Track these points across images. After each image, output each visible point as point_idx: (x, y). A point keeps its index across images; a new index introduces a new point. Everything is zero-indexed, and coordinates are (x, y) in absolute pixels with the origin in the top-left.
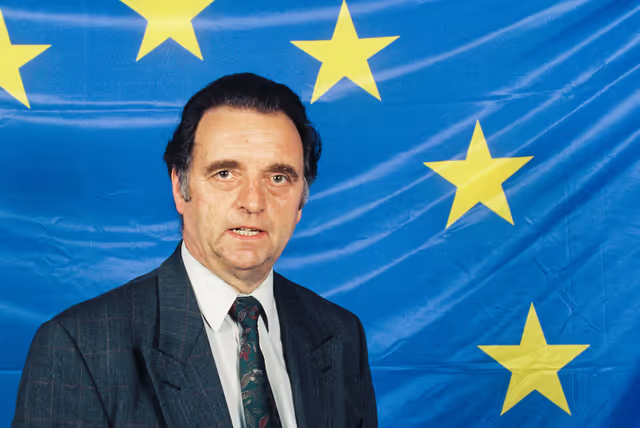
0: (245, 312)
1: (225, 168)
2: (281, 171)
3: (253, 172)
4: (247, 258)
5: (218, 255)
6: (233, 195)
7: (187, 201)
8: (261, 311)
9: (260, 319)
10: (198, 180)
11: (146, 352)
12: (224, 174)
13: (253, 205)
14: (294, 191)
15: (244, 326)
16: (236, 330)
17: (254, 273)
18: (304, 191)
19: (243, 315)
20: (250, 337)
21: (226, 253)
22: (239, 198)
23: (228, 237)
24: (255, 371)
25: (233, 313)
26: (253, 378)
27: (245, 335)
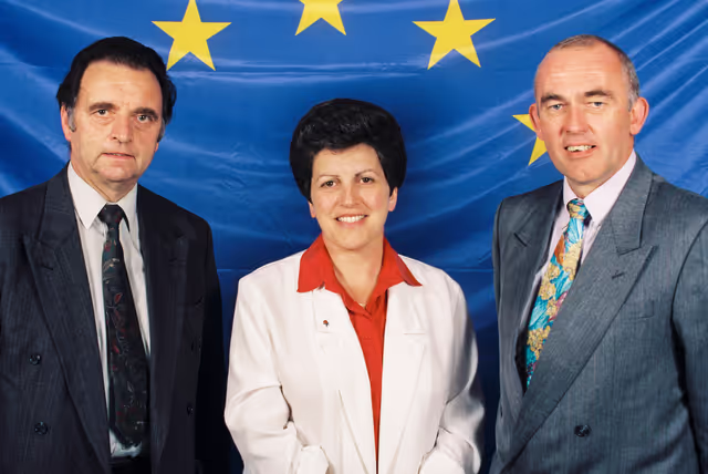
0: (111, 216)
1: (104, 108)
2: (146, 113)
3: (123, 112)
4: (118, 173)
5: (96, 172)
6: (109, 128)
7: (73, 131)
8: (123, 215)
9: (123, 221)
10: (82, 114)
11: (27, 241)
12: (102, 112)
13: (123, 137)
14: (155, 128)
15: (109, 225)
16: (104, 228)
17: (122, 185)
19: (108, 217)
20: (113, 234)
21: (102, 170)
22: (113, 132)
23: (104, 159)
24: (115, 259)
25: (101, 216)
26: (112, 265)
27: (109, 233)
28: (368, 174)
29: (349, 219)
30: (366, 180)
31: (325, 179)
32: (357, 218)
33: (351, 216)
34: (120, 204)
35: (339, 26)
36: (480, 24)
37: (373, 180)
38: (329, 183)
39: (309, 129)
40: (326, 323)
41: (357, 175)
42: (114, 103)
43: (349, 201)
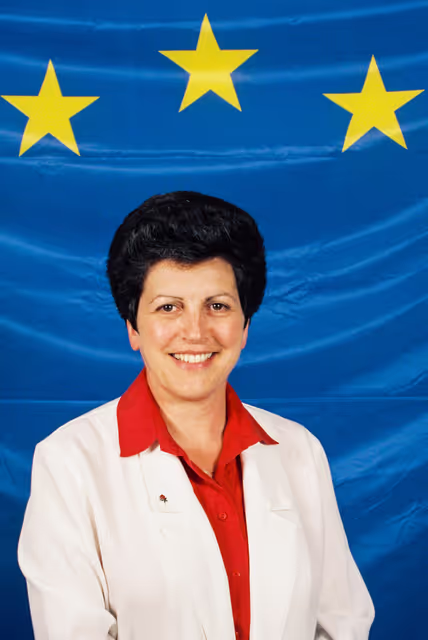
28: (222, 299)
29: (192, 359)
30: (219, 306)
31: (162, 301)
32: (203, 358)
33: (194, 354)
35: (232, 99)
36: (406, 96)
37: (227, 307)
38: (167, 307)
39: (146, 230)
40: (163, 498)
41: (209, 299)
43: (195, 335)
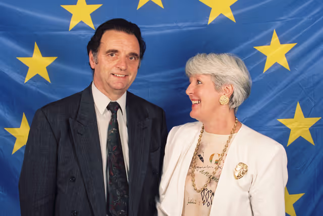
0: (113, 107)
1: (113, 52)
3: (122, 55)
4: (119, 86)
6: (115, 62)
7: (96, 64)
8: (119, 107)
9: (119, 110)
10: (102, 56)
11: (71, 121)
12: (112, 55)
13: (123, 68)
15: (112, 112)
16: (109, 113)
18: (139, 63)
20: (114, 116)
21: (111, 84)
22: (117, 65)
23: (112, 77)
24: (114, 129)
25: (108, 108)
26: (112, 132)
27: (112, 116)
34: (118, 101)
42: (119, 50)
